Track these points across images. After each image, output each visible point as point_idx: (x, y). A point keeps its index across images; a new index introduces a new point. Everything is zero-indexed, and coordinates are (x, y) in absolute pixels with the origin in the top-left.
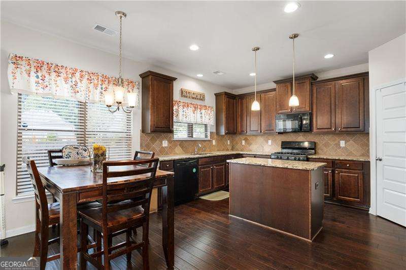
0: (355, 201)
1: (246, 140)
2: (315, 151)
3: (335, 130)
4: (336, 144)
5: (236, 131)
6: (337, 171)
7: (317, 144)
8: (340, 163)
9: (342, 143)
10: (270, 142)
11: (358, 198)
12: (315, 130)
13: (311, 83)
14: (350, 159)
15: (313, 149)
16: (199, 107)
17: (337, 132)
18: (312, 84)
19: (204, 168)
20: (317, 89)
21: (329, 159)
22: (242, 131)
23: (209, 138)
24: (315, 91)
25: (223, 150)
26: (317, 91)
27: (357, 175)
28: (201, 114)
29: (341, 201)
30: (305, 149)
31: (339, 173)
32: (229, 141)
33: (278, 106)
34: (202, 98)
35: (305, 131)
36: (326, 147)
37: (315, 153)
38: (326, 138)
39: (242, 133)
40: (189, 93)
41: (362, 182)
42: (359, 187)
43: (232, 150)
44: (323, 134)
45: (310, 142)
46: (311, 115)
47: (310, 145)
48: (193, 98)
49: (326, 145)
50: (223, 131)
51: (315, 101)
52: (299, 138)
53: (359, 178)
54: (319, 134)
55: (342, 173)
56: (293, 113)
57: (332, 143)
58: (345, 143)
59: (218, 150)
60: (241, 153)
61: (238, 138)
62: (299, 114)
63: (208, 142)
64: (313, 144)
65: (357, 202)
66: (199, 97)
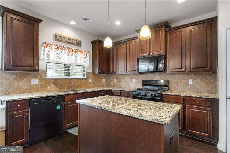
0: (203, 136)
1: (117, 78)
2: (168, 88)
3: (185, 70)
4: (185, 82)
5: (109, 71)
6: (188, 107)
7: (169, 82)
8: (191, 99)
9: (190, 82)
10: (134, 80)
11: (207, 134)
12: (168, 70)
13: (165, 30)
14: (199, 96)
15: (167, 86)
16: (74, 51)
17: (187, 72)
18: (166, 32)
19: (70, 104)
20: (170, 35)
21: (180, 96)
22: (113, 72)
23: (85, 77)
24: (168, 37)
25: (99, 86)
26: (170, 36)
27: (206, 112)
28: (76, 56)
29: (191, 134)
30: (160, 86)
31: (189, 109)
32: (104, 80)
33: (139, 51)
34: (78, 43)
35: (160, 72)
36: (176, 84)
37: (168, 90)
38: (178, 77)
39: (113, 73)
40: (64, 38)
41: (211, 118)
42: (208, 123)
43: (107, 86)
44: (175, 74)
45: (165, 81)
46: (165, 57)
47: (164, 83)
48: (69, 43)
49: (177, 83)
50: (97, 71)
51: (168, 45)
52: (156, 77)
53: (208, 114)
54: (171, 74)
55: (192, 109)
56: (150, 56)
57: (182, 82)
58: (193, 81)
59: (94, 87)
60: (111, 89)
61: (111, 77)
62: (155, 57)
63: (85, 80)
64: (167, 81)
65: (206, 136)
66: (74, 42)
